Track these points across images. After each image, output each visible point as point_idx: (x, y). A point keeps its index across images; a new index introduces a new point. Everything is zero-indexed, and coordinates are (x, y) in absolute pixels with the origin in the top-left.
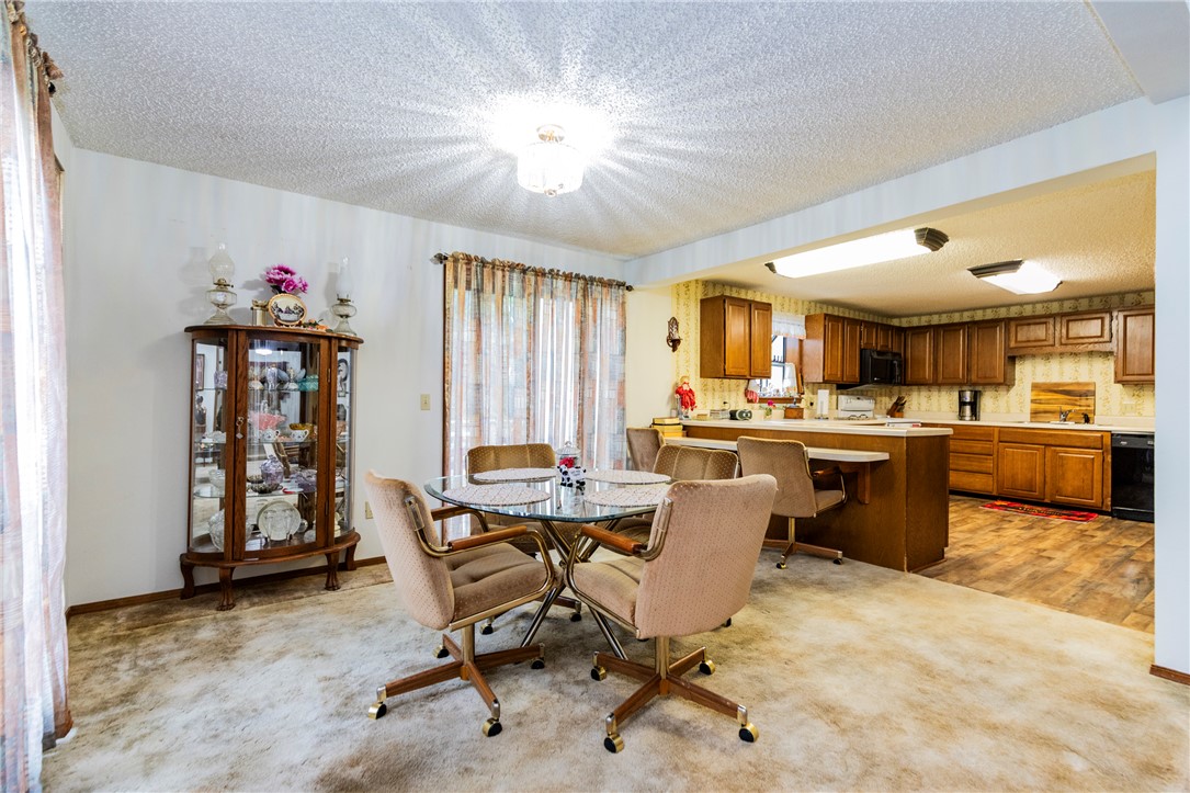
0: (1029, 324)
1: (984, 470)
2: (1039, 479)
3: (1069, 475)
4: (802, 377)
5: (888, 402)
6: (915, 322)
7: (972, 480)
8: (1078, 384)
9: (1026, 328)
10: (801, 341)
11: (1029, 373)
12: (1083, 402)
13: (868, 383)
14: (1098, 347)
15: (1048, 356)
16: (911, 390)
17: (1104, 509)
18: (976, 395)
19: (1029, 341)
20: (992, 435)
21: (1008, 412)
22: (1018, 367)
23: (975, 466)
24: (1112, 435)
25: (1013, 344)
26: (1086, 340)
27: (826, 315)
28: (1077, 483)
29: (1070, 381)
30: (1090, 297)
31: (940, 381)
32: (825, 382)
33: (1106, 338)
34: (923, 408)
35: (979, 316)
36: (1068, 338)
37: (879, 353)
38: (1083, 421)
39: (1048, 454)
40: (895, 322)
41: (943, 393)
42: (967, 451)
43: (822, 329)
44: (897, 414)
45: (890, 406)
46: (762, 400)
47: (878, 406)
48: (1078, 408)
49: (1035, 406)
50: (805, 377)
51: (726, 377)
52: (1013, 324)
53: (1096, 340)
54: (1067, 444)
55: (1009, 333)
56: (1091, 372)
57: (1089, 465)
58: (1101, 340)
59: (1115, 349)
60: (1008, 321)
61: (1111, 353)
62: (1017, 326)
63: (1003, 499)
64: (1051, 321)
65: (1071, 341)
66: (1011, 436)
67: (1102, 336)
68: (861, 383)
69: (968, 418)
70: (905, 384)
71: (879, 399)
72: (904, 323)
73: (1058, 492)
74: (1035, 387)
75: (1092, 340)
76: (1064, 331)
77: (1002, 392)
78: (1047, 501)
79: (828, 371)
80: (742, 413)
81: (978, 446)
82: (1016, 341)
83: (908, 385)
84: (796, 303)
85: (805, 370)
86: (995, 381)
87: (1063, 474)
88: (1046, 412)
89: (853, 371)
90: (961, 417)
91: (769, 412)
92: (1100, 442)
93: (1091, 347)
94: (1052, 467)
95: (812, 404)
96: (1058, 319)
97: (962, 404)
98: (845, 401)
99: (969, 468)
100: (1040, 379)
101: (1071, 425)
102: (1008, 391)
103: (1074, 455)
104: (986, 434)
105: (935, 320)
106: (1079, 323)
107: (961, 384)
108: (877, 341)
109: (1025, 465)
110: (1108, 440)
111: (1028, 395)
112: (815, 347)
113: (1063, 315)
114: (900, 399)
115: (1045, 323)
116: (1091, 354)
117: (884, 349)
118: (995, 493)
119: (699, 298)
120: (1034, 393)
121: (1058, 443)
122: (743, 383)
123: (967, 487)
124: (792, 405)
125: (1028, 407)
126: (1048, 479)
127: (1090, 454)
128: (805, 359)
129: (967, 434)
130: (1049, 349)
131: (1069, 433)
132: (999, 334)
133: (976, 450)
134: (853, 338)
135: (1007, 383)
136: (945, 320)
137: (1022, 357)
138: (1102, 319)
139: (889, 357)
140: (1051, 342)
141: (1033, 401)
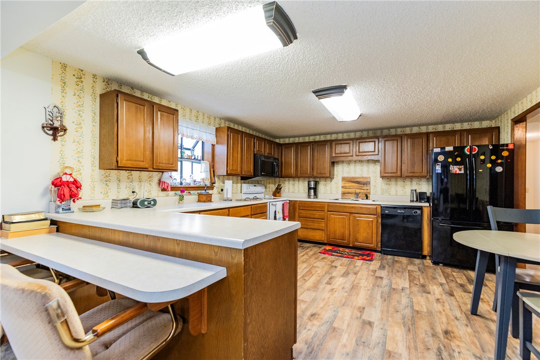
0: (341, 144)
1: (320, 228)
2: (347, 232)
3: (362, 230)
4: (214, 171)
5: (273, 187)
6: (287, 141)
7: (314, 234)
8: (363, 178)
9: (340, 145)
10: (213, 145)
11: (341, 171)
12: (365, 188)
13: (258, 176)
14: (373, 158)
15: (349, 162)
16: (285, 180)
17: (378, 249)
18: (316, 183)
19: (341, 153)
20: (324, 207)
21: (331, 193)
22: (335, 168)
23: (316, 226)
24: (381, 207)
25: (334, 155)
26: (368, 154)
27: (229, 128)
28: (365, 235)
29: (359, 176)
30: (368, 130)
31: (298, 176)
32: (228, 175)
33: (376, 153)
34: (291, 191)
35: (318, 138)
36: (359, 152)
37: (266, 157)
38: (365, 198)
39: (351, 218)
40: (277, 141)
41: (301, 182)
42: (312, 216)
43: (226, 137)
44: (277, 195)
45: (274, 189)
46: (174, 189)
47: (268, 190)
48: (363, 191)
49: (344, 190)
50: (216, 171)
51: (119, 168)
52: (334, 143)
53: (372, 153)
54: (360, 212)
55: (332, 148)
56: (368, 171)
57: (371, 224)
58: (374, 153)
59: (380, 159)
60: (331, 142)
61: (378, 161)
62: (336, 144)
63: (330, 245)
64: (351, 142)
65: (361, 154)
66: (333, 208)
67: (374, 151)
68: (255, 176)
69: (312, 197)
70: (281, 177)
71: (268, 185)
72: (282, 141)
73: (357, 240)
74: (344, 179)
75: (370, 153)
76: (357, 148)
77: (328, 182)
78: (351, 245)
79: (230, 167)
80: (143, 201)
81: (318, 214)
82: (335, 153)
83: (283, 177)
84: (209, 118)
85: (216, 166)
86: (325, 175)
87: (359, 230)
88: (348, 193)
89: (249, 168)
90: (309, 196)
91: (181, 198)
92: (375, 211)
93: (370, 158)
94: (353, 226)
95: (222, 190)
96: (355, 141)
97: (310, 188)
98: (246, 187)
99: (313, 227)
100: (346, 175)
101: (361, 201)
102: (331, 181)
103: (364, 218)
104: (321, 207)
105: (297, 140)
106: (364, 144)
107: (309, 177)
108: (265, 150)
109: (340, 225)
110: (379, 210)
111: (340, 184)
112: (222, 150)
113: (357, 139)
114: (279, 185)
115: (349, 143)
116: (368, 161)
117: (269, 155)
118: (326, 242)
119: (99, 93)
120: (343, 182)
121: (356, 212)
122: (156, 176)
123: (312, 238)
124: (204, 191)
125: (340, 190)
126: (351, 233)
127: (371, 218)
128: (216, 158)
129: (312, 207)
130: (350, 158)
131: (361, 206)
132: (327, 149)
133: (317, 216)
134: (249, 146)
135: (330, 177)
136: (301, 140)
137: (338, 162)
138: (375, 142)
139: (271, 160)
140: (351, 154)
141: (343, 187)
